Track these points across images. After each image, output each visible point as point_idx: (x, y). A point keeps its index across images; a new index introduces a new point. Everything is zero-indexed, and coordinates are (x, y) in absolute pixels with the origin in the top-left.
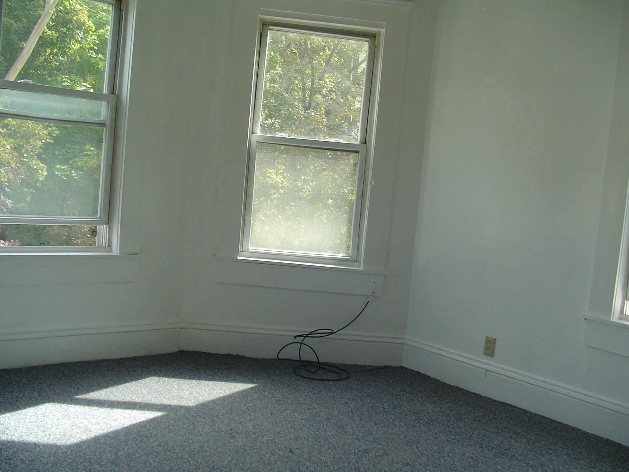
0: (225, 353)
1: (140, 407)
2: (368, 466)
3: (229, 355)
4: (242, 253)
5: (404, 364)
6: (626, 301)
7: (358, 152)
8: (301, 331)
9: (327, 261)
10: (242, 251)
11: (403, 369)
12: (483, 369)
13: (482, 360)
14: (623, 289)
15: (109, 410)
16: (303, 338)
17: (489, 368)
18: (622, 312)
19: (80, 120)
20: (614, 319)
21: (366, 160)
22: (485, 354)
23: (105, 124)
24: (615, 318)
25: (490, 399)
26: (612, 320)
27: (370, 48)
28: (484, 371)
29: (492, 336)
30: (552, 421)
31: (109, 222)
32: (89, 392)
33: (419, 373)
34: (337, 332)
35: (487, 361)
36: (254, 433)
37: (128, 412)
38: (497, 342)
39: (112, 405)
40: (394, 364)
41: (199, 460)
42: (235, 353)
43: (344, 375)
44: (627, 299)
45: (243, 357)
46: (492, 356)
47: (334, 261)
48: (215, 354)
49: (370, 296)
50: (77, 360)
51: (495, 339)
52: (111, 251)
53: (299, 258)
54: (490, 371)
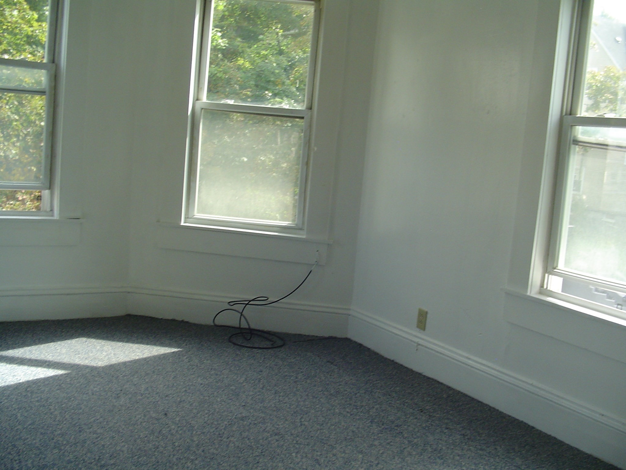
0: (171, 318)
1: (48, 365)
2: (234, 433)
3: (173, 320)
4: (188, 219)
5: (349, 336)
6: (547, 275)
7: (303, 118)
8: (235, 298)
9: (271, 229)
10: (188, 218)
11: (347, 340)
12: (414, 342)
13: (414, 333)
14: (543, 261)
15: (15, 367)
16: (245, 305)
17: (421, 342)
18: (542, 286)
19: (19, 89)
20: (532, 293)
21: (310, 126)
22: (418, 327)
23: (45, 92)
24: (533, 291)
25: (420, 374)
26: (528, 294)
27: (315, 11)
28: (416, 344)
29: (425, 309)
30: (473, 399)
31: (50, 187)
32: (8, 349)
33: (361, 345)
34: (280, 301)
35: (419, 335)
36: (142, 395)
37: (33, 369)
38: (428, 316)
39: (21, 361)
40: (339, 335)
41: (67, 417)
42: (179, 318)
43: (279, 342)
44: (548, 271)
45: (187, 322)
46: (424, 329)
47: (279, 228)
48: (160, 319)
49: (314, 265)
50: (17, 319)
51: (427, 313)
52: (53, 216)
53: (243, 225)
54: (422, 346)
